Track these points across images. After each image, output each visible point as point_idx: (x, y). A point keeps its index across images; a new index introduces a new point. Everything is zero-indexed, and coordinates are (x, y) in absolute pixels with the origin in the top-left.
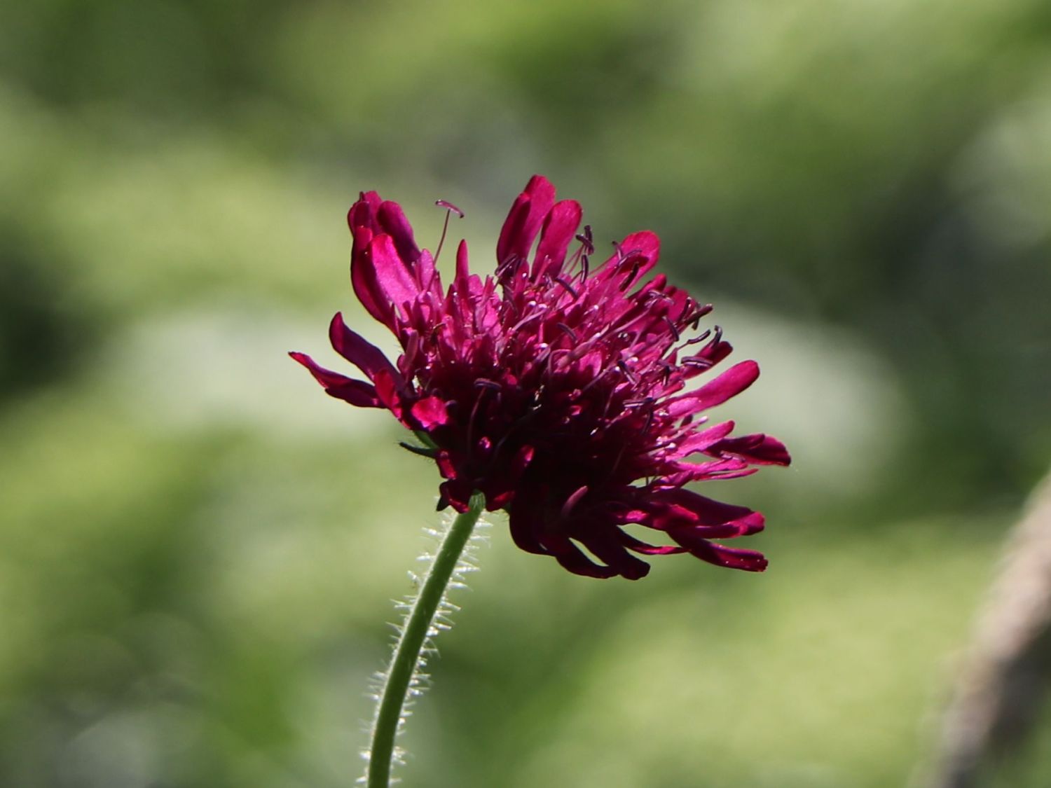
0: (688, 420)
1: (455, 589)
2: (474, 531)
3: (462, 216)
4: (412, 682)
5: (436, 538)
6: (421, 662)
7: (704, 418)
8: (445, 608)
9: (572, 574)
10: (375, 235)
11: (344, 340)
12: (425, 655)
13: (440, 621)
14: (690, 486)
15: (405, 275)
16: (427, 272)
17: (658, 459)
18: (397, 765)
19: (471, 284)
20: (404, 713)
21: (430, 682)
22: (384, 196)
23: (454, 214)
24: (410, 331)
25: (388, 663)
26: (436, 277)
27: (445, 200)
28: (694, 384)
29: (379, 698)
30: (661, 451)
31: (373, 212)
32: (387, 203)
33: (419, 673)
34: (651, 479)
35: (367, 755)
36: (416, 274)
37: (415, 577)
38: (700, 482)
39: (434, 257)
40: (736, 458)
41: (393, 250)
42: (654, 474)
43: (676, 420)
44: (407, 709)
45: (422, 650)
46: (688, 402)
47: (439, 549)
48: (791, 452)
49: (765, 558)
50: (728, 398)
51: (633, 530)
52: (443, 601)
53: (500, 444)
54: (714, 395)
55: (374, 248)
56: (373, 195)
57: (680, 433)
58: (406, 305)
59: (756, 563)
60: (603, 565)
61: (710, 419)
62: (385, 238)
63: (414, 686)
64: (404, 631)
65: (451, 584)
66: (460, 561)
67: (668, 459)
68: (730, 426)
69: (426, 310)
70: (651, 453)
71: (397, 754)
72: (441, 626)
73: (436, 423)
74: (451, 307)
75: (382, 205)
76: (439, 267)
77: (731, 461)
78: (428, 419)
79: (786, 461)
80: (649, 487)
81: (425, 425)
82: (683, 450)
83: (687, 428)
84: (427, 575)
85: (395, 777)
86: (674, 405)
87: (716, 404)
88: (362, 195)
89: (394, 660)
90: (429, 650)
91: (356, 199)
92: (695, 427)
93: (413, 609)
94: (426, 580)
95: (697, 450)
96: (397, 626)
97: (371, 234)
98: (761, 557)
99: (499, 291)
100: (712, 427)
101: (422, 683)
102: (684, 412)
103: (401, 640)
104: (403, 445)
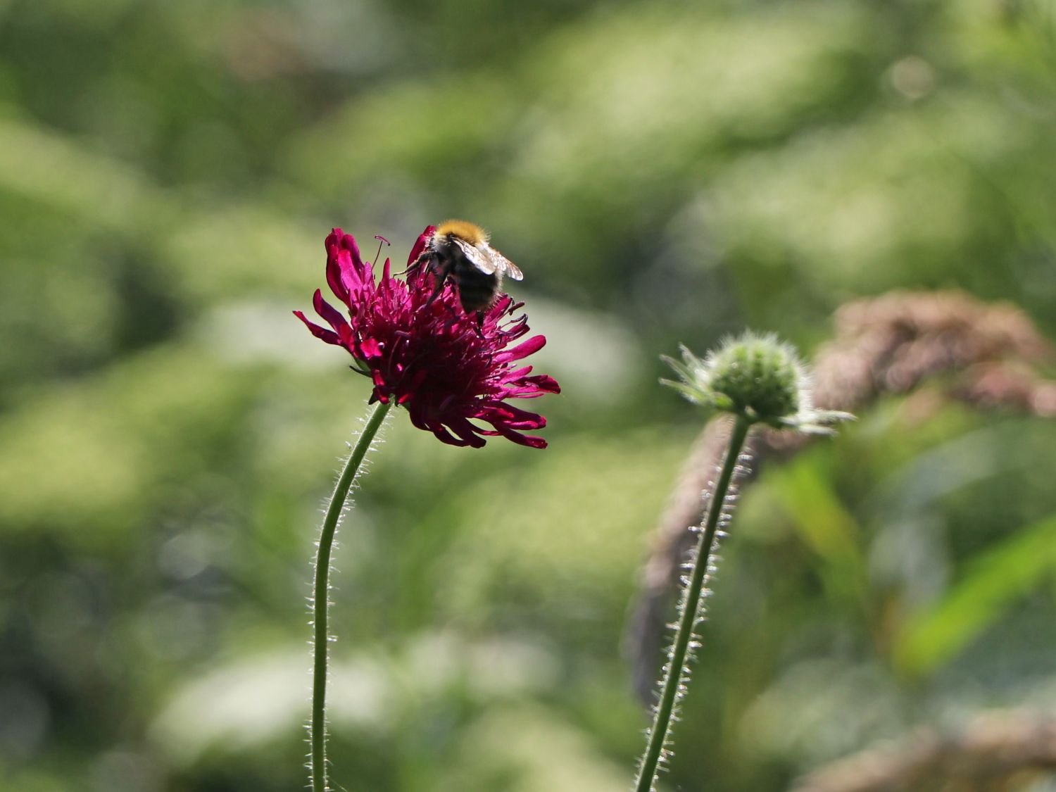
0: (505, 365)
1: (371, 451)
2: (384, 420)
3: (389, 245)
4: (345, 504)
5: (362, 424)
6: (350, 492)
7: (514, 365)
8: (365, 462)
9: (443, 444)
10: (339, 251)
11: (322, 307)
12: (352, 489)
13: (362, 469)
14: (506, 401)
15: (356, 274)
16: (368, 275)
17: (490, 384)
18: (334, 549)
19: (390, 283)
20: (339, 521)
21: (355, 504)
22: (345, 232)
23: (385, 244)
24: (358, 306)
25: (332, 492)
26: (372, 278)
27: (381, 236)
28: (511, 345)
29: (326, 512)
30: (491, 380)
31: (339, 240)
32: (347, 235)
33: (349, 499)
34: (485, 395)
35: (318, 544)
36: (362, 276)
37: (349, 445)
38: (511, 399)
39: (372, 265)
40: (534, 386)
41: (350, 260)
42: (487, 393)
43: (500, 364)
44: (341, 519)
45: (351, 486)
46: (506, 355)
47: (364, 429)
48: (561, 386)
49: (546, 442)
50: (528, 355)
51: (474, 421)
52: (364, 459)
53: (406, 368)
54: (520, 353)
55: (340, 258)
56: (339, 231)
57: (501, 372)
58: (356, 291)
59: (541, 444)
60: (460, 439)
61: (518, 365)
62: (346, 253)
63: (346, 506)
64: (342, 475)
65: (370, 449)
66: (375, 437)
67: (496, 385)
68: (530, 369)
69: (366, 294)
70: (487, 381)
71: (334, 543)
72: (362, 472)
73: (373, 355)
74: (380, 293)
75: (344, 236)
76: (374, 272)
77: (530, 388)
78: (369, 352)
79: (558, 391)
80: (485, 399)
81: (367, 355)
82: (503, 381)
83: (504, 370)
84: (357, 443)
85: (332, 557)
86: (499, 357)
87: (521, 358)
88: (333, 230)
89: (335, 491)
90: (356, 486)
91: (330, 232)
92: (509, 369)
93: (347, 463)
94: (356, 446)
95: (510, 382)
96: (337, 471)
97: (338, 249)
98: (544, 441)
99: (407, 287)
100: (519, 369)
101: (351, 504)
102: (504, 360)
103: (340, 480)
104: (351, 367)
